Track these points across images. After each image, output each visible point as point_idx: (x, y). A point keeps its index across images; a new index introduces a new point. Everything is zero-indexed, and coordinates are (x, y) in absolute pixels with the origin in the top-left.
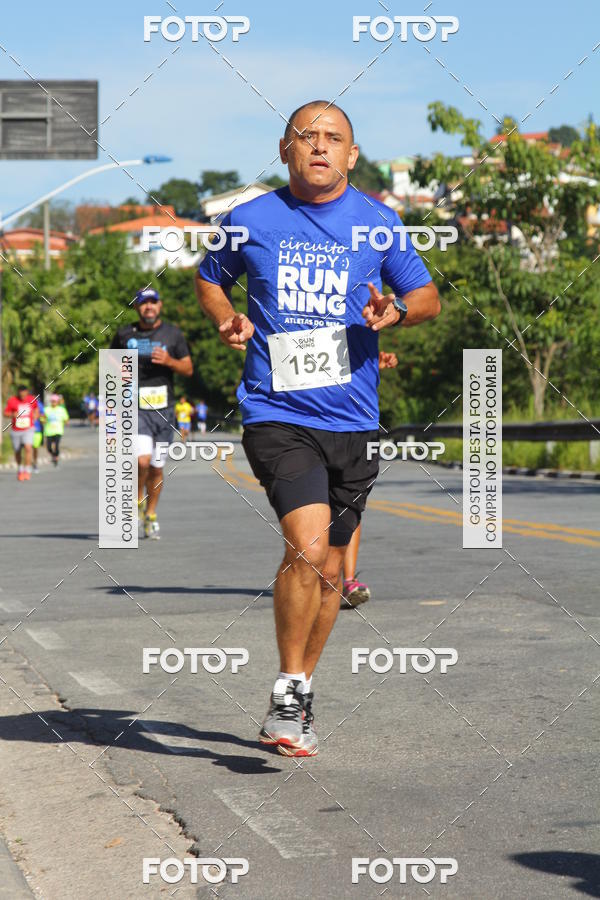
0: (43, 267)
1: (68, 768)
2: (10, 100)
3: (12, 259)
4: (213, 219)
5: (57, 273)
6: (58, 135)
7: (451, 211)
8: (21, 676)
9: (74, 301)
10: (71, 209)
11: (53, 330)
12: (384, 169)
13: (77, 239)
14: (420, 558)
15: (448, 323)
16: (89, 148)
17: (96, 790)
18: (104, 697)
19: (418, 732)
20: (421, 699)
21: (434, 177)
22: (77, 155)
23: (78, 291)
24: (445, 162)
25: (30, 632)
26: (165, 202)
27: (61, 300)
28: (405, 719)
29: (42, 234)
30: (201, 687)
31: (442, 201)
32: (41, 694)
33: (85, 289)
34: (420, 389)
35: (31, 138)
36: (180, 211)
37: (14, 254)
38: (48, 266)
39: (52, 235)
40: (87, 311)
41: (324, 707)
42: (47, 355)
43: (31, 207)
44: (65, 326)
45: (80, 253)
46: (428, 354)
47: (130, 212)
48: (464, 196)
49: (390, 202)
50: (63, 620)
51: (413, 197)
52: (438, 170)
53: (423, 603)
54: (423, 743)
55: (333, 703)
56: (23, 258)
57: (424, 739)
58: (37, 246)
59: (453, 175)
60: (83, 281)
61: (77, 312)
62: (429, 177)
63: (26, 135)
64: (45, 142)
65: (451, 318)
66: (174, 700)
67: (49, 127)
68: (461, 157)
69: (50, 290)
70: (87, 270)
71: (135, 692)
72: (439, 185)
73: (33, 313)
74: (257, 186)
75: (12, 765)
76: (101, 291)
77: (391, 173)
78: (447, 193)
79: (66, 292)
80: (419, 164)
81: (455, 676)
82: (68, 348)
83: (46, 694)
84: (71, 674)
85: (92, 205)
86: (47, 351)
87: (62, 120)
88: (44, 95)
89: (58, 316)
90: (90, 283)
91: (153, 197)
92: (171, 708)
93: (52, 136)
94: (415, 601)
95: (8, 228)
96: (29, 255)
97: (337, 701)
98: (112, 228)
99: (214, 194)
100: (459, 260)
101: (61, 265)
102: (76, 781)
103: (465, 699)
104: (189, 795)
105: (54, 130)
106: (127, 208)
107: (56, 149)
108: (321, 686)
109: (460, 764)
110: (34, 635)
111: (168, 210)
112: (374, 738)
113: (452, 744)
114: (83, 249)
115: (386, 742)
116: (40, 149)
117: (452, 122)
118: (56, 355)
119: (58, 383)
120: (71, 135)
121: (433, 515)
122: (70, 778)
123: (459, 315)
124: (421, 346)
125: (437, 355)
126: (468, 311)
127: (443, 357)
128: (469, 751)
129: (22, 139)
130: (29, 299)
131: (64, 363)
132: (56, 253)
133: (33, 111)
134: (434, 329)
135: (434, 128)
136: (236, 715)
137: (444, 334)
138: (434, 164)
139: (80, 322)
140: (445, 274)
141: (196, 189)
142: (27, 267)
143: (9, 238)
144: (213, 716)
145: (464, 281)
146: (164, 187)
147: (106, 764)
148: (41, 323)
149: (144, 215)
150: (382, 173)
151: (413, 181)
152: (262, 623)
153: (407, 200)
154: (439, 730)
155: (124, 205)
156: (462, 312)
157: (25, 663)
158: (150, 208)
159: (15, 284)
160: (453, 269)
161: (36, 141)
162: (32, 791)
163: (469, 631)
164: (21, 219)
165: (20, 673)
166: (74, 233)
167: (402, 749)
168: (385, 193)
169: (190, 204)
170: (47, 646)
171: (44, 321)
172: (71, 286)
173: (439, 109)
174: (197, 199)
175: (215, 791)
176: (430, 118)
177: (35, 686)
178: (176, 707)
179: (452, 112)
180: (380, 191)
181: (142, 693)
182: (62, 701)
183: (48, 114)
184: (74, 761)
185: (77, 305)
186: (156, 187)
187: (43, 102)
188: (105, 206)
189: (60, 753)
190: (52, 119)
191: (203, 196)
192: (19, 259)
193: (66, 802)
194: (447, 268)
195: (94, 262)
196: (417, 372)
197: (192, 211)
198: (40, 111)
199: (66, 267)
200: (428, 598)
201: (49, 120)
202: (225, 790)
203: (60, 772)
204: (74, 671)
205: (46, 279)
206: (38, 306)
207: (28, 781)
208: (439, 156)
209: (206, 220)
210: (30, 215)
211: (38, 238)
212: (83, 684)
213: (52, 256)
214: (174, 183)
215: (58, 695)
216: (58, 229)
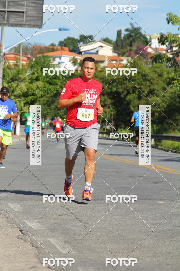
0: (19, 67)
1: (23, 256)
2: (11, 4)
3: (7, 63)
4: (83, 53)
5: (24, 70)
6: (27, 18)
7: (173, 54)
8: (6, 221)
9: (30, 81)
10: (30, 46)
11: (21, 91)
12: (148, 37)
13: (32, 57)
14: (156, 184)
15: (170, 97)
16: (39, 24)
17: (33, 265)
18: (37, 230)
19: (154, 251)
20: (156, 238)
21: (168, 41)
22: (34, 26)
23: (32, 77)
24: (172, 36)
25: (10, 204)
26: (65, 46)
27: (25, 81)
28: (150, 245)
29: (19, 55)
30: (73, 229)
31: (169, 51)
32: (13, 228)
33: (34, 76)
34: (157, 121)
35: (18, 19)
36: (71, 49)
37: (8, 62)
38: (21, 67)
39: (23, 56)
40: (34, 85)
41: (119, 239)
42: (19, 101)
43: (16, 45)
44: (26, 90)
45: (33, 63)
46: (161, 108)
47: (52, 49)
48: (178, 49)
49: (149, 50)
50: (22, 200)
51: (159, 48)
52: (169, 39)
53: (157, 202)
54: (157, 255)
55: (122, 238)
56: (11, 64)
57: (157, 253)
58: (17, 59)
59: (174, 41)
60: (33, 74)
61: (31, 85)
62: (165, 41)
63: (16, 18)
64: (23, 20)
65: (171, 95)
66: (63, 233)
67: (25, 15)
68: (178, 34)
69: (22, 76)
70: (35, 69)
71: (49, 229)
72: (169, 44)
73: (14, 85)
74: (100, 41)
75: (2, 254)
76: (40, 78)
77: (150, 39)
78: (171, 48)
79: (27, 77)
80: (162, 36)
81: (169, 230)
82: (26, 98)
83: (15, 228)
84: (24, 221)
85: (38, 45)
86: (19, 99)
87: (30, 13)
88: (24, 3)
89: (23, 86)
90: (36, 75)
91: (61, 44)
92: (62, 236)
93: (26, 19)
94: (154, 201)
95: (7, 52)
96: (14, 63)
97: (124, 237)
98: (46, 54)
99: (84, 43)
100: (175, 73)
101: (26, 67)
102: (26, 261)
103: (173, 239)
104: (68, 269)
105: (26, 16)
106: (51, 47)
107: (27, 23)
108: (118, 231)
109: (171, 263)
110: (11, 205)
111: (67, 48)
112: (138, 252)
113: (168, 256)
114: (34, 61)
115: (143, 254)
116: (21, 23)
117: (176, 21)
118: (22, 101)
119: (22, 111)
120: (32, 18)
121: (161, 169)
122: (24, 260)
123: (174, 94)
124: (159, 105)
125: (164, 108)
126: (177, 93)
127: (167, 109)
128: (174, 259)
129: (14, 19)
130: (13, 80)
131: (25, 104)
132: (24, 63)
133: (19, 8)
134: (164, 99)
135: (168, 23)
136: (86, 240)
137: (168, 101)
138: (168, 37)
139: (32, 89)
140: (169, 78)
141: (77, 41)
142: (13, 67)
143: (7, 56)
144: (77, 240)
145: (177, 81)
146: (65, 40)
147: (37, 255)
148: (17, 89)
149: (57, 50)
150: (147, 39)
151: (159, 42)
152: (96, 206)
153: (156, 49)
154: (163, 250)
155: (50, 46)
156: (175, 93)
157: (8, 216)
158: (59, 47)
159: (8, 73)
160: (172, 77)
161: (19, 20)
162: (10, 264)
163: (174, 214)
164: (11, 49)
165: (6, 219)
166: (31, 56)
167: (149, 256)
168: (148, 46)
169: (74, 47)
170: (16, 210)
171: (18, 88)
172: (29, 75)
173: (171, 16)
174: (78, 45)
175: (78, 268)
176: (167, 19)
177: (11, 225)
178: (64, 236)
179: (176, 17)
180: (146, 46)
181: (51, 229)
182: (21, 231)
183: (25, 10)
184: (25, 254)
185: (31, 83)
186: (63, 40)
187: (23, 5)
188: (43, 46)
189: (20, 250)
190: (26, 12)
191: (80, 44)
192: (10, 64)
193: (22, 269)
194: (170, 76)
195: (38, 66)
196: (157, 114)
197: (75, 49)
198: (22, 9)
199: (28, 68)
200: (159, 200)
201: (25, 12)
202: (82, 268)
203: (20, 257)
204: (26, 220)
205: (20, 72)
206: (17, 82)
207: (8, 260)
208: (170, 33)
209: (80, 53)
210: (15, 47)
211: (17, 56)
212: (29, 225)
213: (23, 63)
214: (69, 39)
215: (20, 228)
216: (25, 54)
